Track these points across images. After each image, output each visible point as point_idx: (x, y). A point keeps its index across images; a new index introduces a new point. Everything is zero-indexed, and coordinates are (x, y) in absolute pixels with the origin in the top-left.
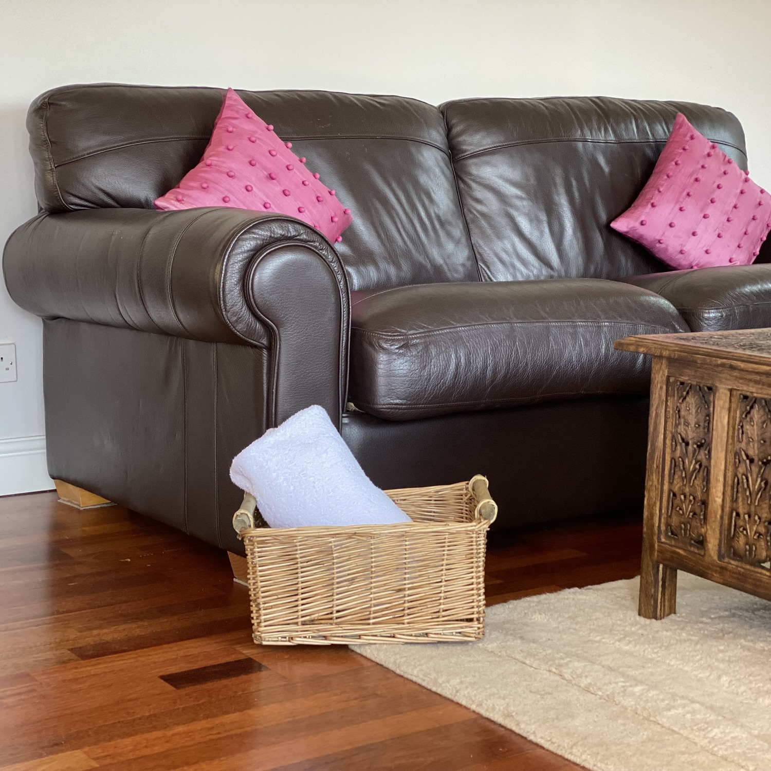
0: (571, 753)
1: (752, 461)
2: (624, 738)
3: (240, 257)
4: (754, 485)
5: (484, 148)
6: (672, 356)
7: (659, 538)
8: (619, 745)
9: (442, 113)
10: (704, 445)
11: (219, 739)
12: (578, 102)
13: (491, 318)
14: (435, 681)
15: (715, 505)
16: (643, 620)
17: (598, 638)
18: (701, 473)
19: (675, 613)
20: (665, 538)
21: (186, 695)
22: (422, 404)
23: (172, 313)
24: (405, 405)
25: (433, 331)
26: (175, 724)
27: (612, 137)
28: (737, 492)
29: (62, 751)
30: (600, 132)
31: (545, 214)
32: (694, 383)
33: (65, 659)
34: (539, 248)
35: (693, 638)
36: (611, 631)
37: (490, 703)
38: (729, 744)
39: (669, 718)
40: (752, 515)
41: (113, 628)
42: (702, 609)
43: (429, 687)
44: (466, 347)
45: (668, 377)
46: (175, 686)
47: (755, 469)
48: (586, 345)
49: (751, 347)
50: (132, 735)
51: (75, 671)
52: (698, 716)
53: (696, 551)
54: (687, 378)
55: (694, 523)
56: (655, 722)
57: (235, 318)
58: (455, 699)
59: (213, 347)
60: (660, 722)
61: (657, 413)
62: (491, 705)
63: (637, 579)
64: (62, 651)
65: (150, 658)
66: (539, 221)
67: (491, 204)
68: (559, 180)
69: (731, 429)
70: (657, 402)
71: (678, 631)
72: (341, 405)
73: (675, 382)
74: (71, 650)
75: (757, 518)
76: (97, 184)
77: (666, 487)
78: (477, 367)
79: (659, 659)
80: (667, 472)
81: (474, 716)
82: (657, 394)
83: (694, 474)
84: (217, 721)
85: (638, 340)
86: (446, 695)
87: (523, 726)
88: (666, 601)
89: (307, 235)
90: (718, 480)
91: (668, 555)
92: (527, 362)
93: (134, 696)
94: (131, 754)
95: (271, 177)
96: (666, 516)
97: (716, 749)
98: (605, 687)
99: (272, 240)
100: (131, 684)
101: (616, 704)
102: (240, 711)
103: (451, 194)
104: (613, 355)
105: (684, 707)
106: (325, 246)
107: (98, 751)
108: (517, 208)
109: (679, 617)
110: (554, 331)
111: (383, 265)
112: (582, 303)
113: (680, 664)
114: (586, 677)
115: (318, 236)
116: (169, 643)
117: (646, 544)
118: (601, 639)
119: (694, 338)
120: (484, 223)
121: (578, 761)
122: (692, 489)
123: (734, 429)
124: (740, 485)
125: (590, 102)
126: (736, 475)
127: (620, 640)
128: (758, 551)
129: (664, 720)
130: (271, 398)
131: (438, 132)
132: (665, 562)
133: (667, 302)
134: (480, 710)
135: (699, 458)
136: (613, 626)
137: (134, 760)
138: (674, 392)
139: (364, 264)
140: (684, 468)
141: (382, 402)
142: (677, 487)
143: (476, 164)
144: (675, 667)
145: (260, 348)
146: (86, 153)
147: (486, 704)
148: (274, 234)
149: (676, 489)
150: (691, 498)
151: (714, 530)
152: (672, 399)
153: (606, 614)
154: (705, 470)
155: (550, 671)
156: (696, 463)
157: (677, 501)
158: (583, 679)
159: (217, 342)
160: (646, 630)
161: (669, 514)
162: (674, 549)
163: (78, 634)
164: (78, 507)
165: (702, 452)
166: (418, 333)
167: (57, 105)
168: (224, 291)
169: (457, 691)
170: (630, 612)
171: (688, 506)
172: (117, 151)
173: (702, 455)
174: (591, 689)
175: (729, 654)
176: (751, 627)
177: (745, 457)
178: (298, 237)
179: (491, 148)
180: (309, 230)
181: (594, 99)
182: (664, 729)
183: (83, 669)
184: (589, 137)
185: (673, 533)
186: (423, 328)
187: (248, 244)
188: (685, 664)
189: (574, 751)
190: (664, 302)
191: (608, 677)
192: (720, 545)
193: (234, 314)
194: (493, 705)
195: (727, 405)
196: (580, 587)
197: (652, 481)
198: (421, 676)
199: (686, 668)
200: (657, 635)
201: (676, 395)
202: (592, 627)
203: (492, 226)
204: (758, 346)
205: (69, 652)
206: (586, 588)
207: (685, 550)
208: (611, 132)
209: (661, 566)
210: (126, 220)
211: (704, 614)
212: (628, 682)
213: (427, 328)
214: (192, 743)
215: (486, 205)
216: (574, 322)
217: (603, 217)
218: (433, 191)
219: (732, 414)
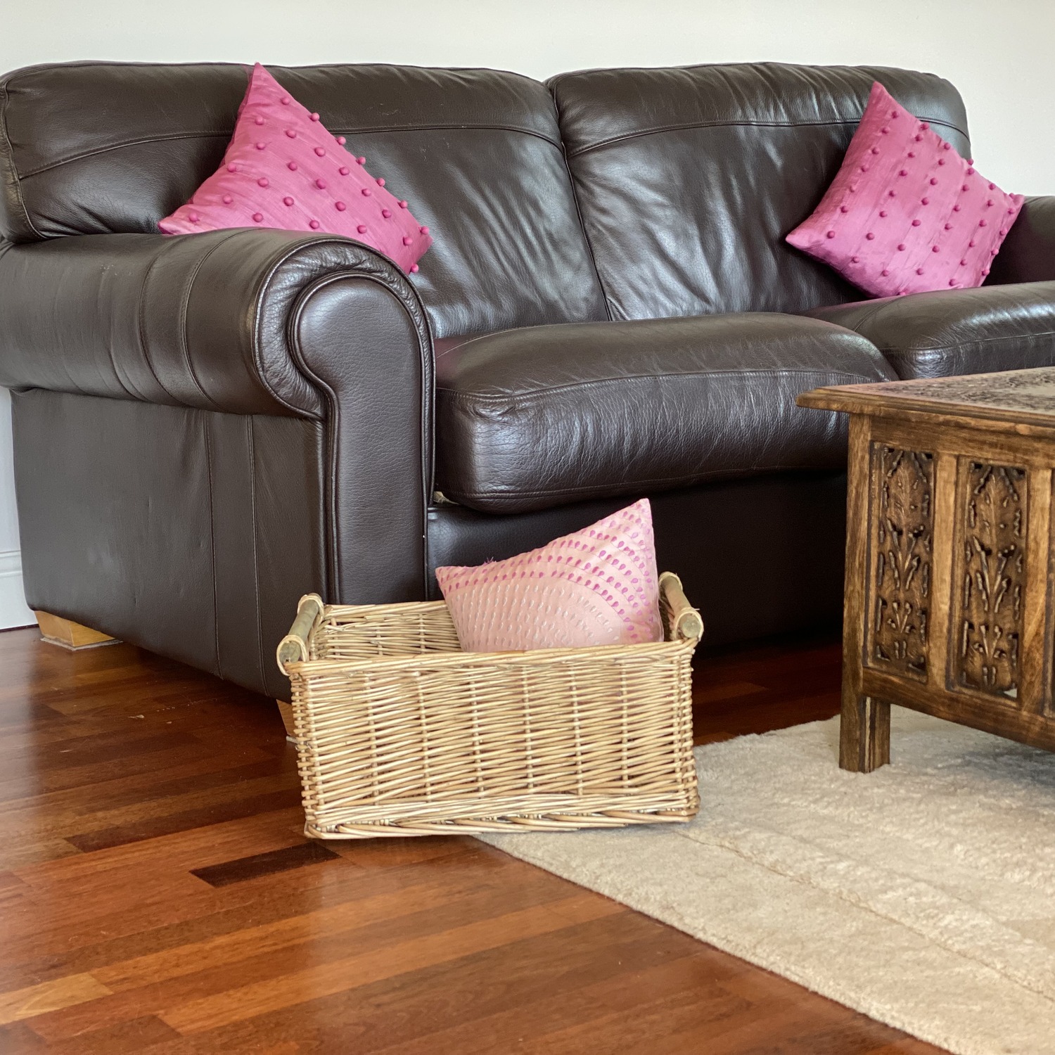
0: (754, 954)
1: (988, 553)
2: (825, 931)
3: (281, 296)
4: (992, 585)
5: (610, 137)
6: (877, 413)
7: (865, 662)
8: (819, 940)
9: (551, 90)
10: (924, 532)
11: (276, 951)
12: (737, 71)
13: (627, 370)
14: (567, 865)
15: (940, 614)
16: (846, 774)
17: (786, 800)
18: (920, 572)
19: (889, 763)
20: (873, 662)
21: (229, 894)
22: (537, 491)
23: (189, 375)
24: (512, 492)
25: (548, 390)
26: (215, 934)
27: (784, 118)
28: (970, 595)
29: (64, 975)
30: (768, 111)
31: (695, 227)
32: (908, 449)
33: (61, 851)
34: (688, 272)
35: (915, 795)
36: (803, 789)
37: (642, 891)
38: (968, 935)
39: (884, 903)
40: (991, 626)
41: (123, 809)
42: (926, 756)
43: (558, 873)
44: (593, 410)
45: (872, 442)
46: (213, 883)
47: (993, 563)
48: (757, 404)
49: (984, 397)
50: (157, 951)
51: (76, 867)
52: (924, 899)
53: (916, 678)
54: (897, 443)
55: (912, 640)
56: (866, 908)
57: (276, 380)
58: (595, 888)
59: (248, 419)
60: (874, 909)
61: (857, 492)
62: (643, 894)
63: (836, 721)
64: (57, 841)
65: (177, 846)
66: (687, 236)
67: (622, 216)
68: (713, 179)
69: (959, 510)
70: (858, 477)
71: (894, 786)
72: (425, 495)
73: (882, 449)
74: (68, 839)
75: (997, 630)
76: (79, 201)
77: (873, 593)
78: (610, 437)
79: (870, 825)
80: (873, 573)
81: (620, 910)
82: (858, 466)
83: (911, 574)
84: (272, 928)
85: (829, 392)
86: (582, 883)
87: (687, 920)
88: (877, 747)
89: (371, 263)
90: (943, 581)
91: (877, 685)
92: (677, 430)
93: (157, 899)
94: (156, 976)
95: (318, 186)
96: (873, 632)
97: (950, 942)
98: (797, 865)
99: (324, 271)
100: (152, 882)
101: (813, 888)
102: (302, 913)
103: (567, 205)
104: (795, 415)
105: (905, 889)
106: (396, 277)
107: (112, 973)
108: (656, 220)
109: (895, 768)
110: (714, 385)
111: (477, 303)
112: (750, 346)
113: (897, 831)
114: (772, 852)
115: (387, 264)
116: (202, 825)
117: (847, 671)
118: (790, 801)
119: (906, 388)
120: (612, 241)
121: (764, 964)
122: (908, 593)
123: (963, 510)
124: (974, 586)
125: (754, 71)
126: (967, 573)
127: (815, 802)
128: (1000, 675)
129: (879, 906)
130: (329, 488)
131: (546, 117)
132: (875, 695)
133: (866, 341)
134: (628, 901)
135: (917, 551)
136: (805, 783)
137: (161, 983)
138: (881, 462)
139: (451, 303)
140: (896, 566)
141: (482, 489)
142: (887, 592)
143: (599, 161)
144: (891, 835)
145: (312, 420)
146: (61, 158)
147: (637, 893)
148: (326, 263)
149: (886, 594)
150: (908, 606)
151: (939, 648)
152: (878, 471)
153: (795, 767)
154: (925, 568)
155: (722, 846)
156: (913, 558)
157: (888, 611)
158: (768, 855)
159: (251, 414)
160: (850, 787)
161: (878, 629)
162: (885, 676)
163: (77, 818)
164: (70, 648)
165: (920, 543)
166: (528, 394)
167: (20, 93)
168: (260, 343)
169: (597, 878)
170: (828, 764)
171: (904, 616)
172: (103, 155)
173: (921, 549)
174: (779, 868)
175: (963, 814)
176: (993, 779)
177: (979, 548)
178: (360, 266)
179: (619, 137)
180: (374, 256)
181: (760, 67)
182: (879, 918)
183: (86, 865)
184: (753, 119)
185: (884, 654)
186: (532, 386)
187: (291, 278)
188: (905, 830)
189: (759, 950)
190: (862, 342)
191: (800, 852)
192: (947, 670)
193: (275, 374)
194: (647, 894)
195: (953, 479)
196: (759, 733)
197: (854, 585)
198: (547, 859)
199: (905, 837)
200: (865, 793)
201: (883, 467)
202: (777, 785)
203: (624, 245)
204: (993, 395)
205: (65, 842)
206: (766, 733)
207: (902, 678)
208: (783, 111)
209: (868, 701)
210: (120, 250)
211: (927, 763)
212: (827, 856)
213: (538, 385)
214: (240, 957)
215: (614, 217)
216: (741, 372)
217: (775, 228)
218: (542, 199)
219: (960, 489)
